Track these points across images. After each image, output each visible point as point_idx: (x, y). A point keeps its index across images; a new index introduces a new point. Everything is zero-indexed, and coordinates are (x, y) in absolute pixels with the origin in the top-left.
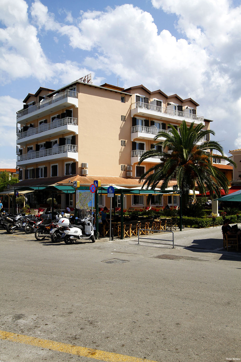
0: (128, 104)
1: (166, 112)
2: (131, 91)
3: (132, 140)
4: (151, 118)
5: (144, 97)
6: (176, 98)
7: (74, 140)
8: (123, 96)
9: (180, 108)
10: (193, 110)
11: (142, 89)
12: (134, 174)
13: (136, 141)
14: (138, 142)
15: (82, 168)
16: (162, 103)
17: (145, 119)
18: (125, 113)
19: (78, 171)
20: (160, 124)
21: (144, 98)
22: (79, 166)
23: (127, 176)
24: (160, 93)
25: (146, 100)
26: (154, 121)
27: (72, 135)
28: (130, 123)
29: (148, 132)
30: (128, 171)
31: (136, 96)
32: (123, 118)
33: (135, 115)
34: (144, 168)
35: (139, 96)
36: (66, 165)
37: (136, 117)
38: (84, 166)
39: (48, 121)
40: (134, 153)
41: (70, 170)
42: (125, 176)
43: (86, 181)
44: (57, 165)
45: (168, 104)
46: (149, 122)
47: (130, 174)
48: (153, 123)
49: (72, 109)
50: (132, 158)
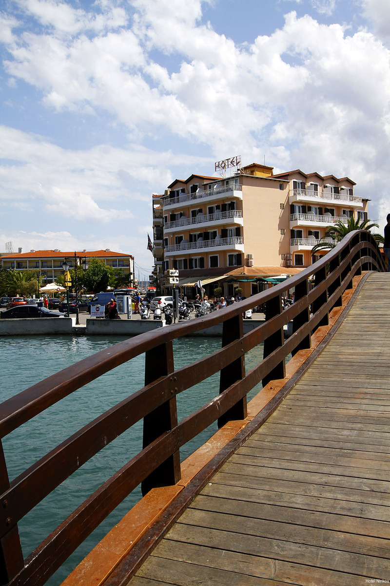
0: (286, 191)
1: (322, 197)
2: (289, 177)
3: (291, 229)
4: (308, 203)
5: (301, 181)
6: (333, 179)
7: (239, 231)
8: (281, 183)
9: (337, 191)
10: (349, 190)
11: (299, 173)
12: (293, 263)
13: (294, 229)
14: (296, 229)
15: (248, 259)
16: (318, 186)
17: (302, 205)
18: (283, 201)
19: (244, 262)
20: (316, 208)
21: (301, 183)
22: (245, 257)
23: (287, 265)
24: (316, 176)
25: (303, 186)
26: (311, 206)
27: (236, 227)
28: (288, 210)
29: (306, 219)
30: (288, 260)
31: (294, 181)
32: (282, 206)
33: (293, 202)
34: (302, 255)
35: (296, 182)
36: (229, 255)
37: (294, 204)
38: (249, 257)
39: (203, 211)
40: (293, 242)
41: (234, 261)
42: (285, 265)
43: (253, 271)
44: (217, 256)
45: (324, 186)
46: (306, 208)
47: (290, 263)
48: (310, 209)
49: (235, 201)
50: (291, 246)
